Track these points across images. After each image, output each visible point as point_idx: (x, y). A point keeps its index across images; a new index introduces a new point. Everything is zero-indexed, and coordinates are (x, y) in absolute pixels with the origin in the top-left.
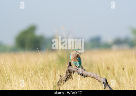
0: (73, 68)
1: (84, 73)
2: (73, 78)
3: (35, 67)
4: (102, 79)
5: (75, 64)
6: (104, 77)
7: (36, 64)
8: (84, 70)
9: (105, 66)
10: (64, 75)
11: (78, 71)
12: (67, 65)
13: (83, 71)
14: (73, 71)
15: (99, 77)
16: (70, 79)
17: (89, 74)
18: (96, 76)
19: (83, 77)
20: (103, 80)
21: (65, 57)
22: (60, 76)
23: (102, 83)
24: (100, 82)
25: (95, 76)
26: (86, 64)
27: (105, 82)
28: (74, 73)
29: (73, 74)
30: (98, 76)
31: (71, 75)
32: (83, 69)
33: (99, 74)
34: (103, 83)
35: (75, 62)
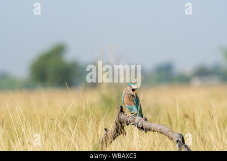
0: (127, 116)
1: (145, 124)
2: (127, 133)
3: (63, 115)
4: (175, 134)
5: (131, 109)
6: (179, 131)
7: (65, 110)
8: (146, 119)
9: (180, 113)
10: (112, 128)
11: (134, 122)
12: (117, 111)
13: (143, 121)
14: (127, 122)
15: (169, 132)
16: (122, 135)
17: (154, 126)
18: (165, 130)
19: (144, 132)
20: (176, 137)
21: (114, 98)
22: (106, 130)
23: (175, 141)
24: (172, 139)
25: (162, 130)
26: (148, 110)
27: (180, 140)
28: (128, 125)
29: (126, 127)
30: (169, 130)
31: (122, 127)
32: (144, 118)
33: (170, 127)
34: (177, 141)
35: (130, 107)
